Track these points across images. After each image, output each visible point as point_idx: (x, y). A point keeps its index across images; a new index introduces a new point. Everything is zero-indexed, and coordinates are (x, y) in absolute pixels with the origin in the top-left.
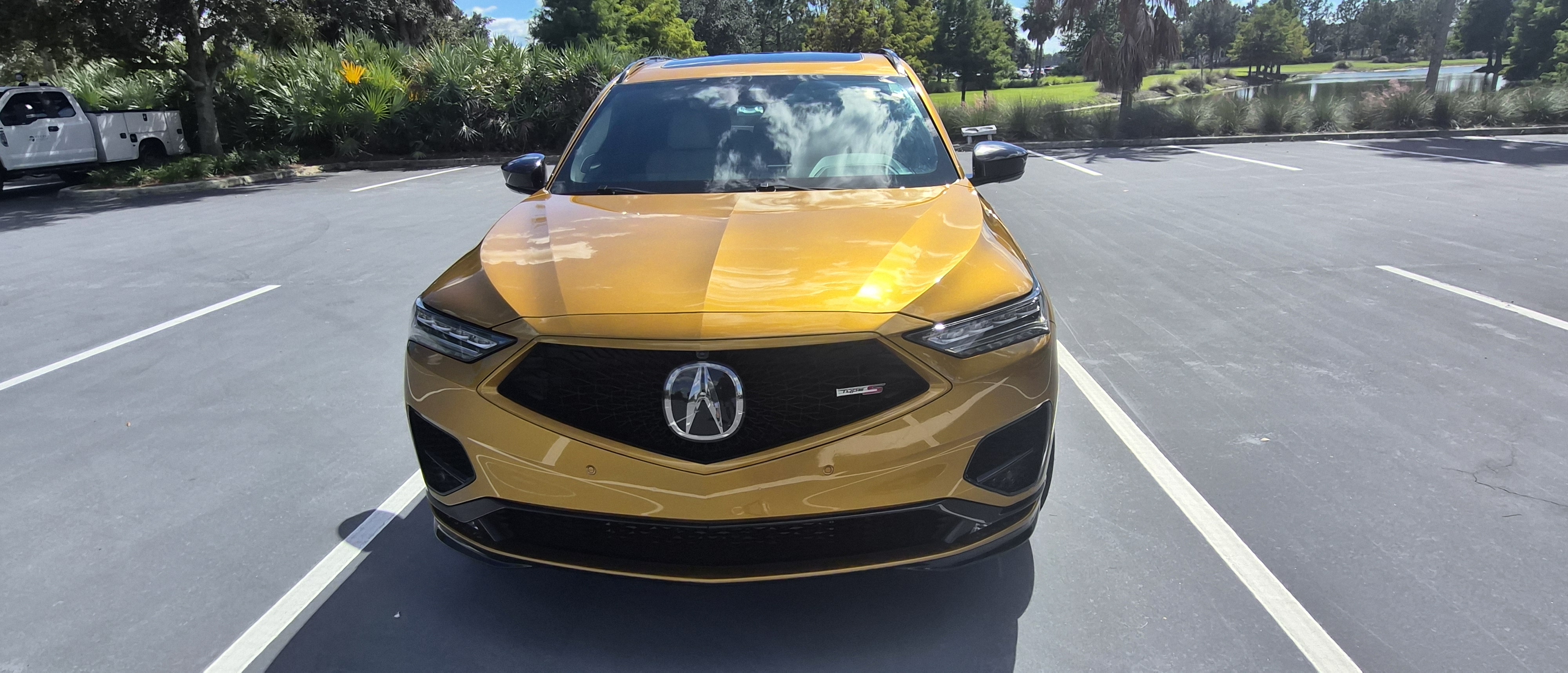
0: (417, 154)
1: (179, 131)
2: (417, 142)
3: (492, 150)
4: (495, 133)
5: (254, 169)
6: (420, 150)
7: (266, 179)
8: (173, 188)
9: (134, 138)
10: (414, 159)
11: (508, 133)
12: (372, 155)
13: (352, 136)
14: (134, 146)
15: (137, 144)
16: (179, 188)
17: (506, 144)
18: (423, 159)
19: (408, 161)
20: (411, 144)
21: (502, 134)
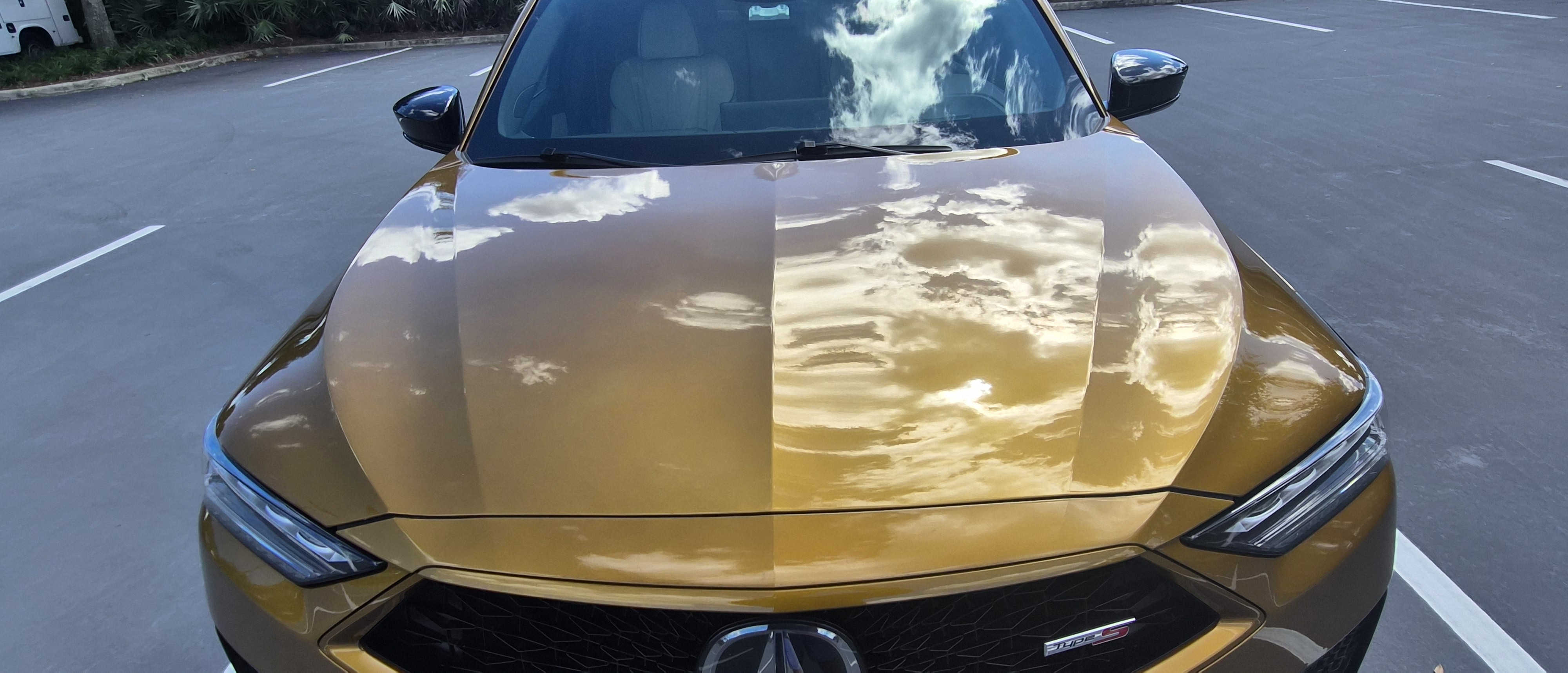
0: (343, 37)
1: (65, 18)
2: (341, 22)
3: (427, 28)
4: (430, 10)
5: (154, 61)
6: (346, 32)
7: (168, 73)
8: (59, 89)
9: (11, 28)
10: (339, 42)
11: (443, 9)
12: (291, 39)
13: (266, 18)
14: (13, 37)
15: (17, 35)
16: (65, 88)
17: (443, 22)
18: (349, 42)
19: (333, 45)
20: (335, 25)
21: (437, 11)
